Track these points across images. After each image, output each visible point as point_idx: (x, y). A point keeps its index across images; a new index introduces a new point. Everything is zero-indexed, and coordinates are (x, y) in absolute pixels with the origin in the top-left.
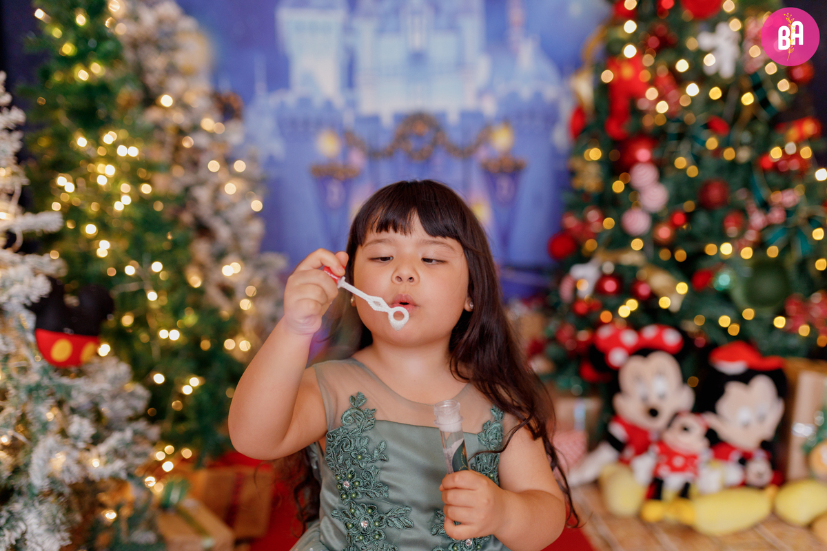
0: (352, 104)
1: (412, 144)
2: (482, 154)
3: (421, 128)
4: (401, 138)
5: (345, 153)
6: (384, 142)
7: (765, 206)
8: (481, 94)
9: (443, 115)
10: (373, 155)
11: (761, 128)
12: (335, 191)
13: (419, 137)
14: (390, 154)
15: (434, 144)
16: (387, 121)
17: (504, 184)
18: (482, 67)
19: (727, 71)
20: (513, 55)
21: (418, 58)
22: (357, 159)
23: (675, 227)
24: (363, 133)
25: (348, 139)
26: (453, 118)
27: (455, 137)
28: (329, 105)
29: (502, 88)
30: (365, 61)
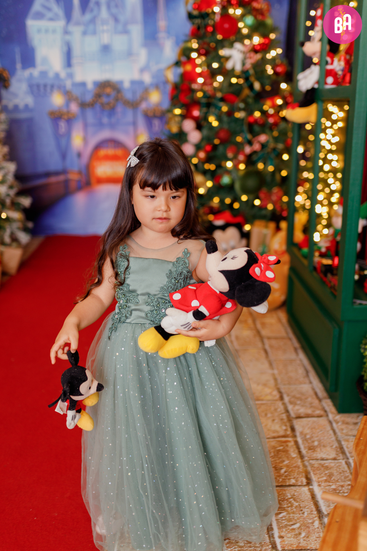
0: (70, 76)
1: (104, 100)
2: (144, 106)
3: (108, 90)
4: (98, 96)
5: (67, 104)
6: (89, 98)
7: (250, 143)
8: (142, 70)
9: (121, 82)
10: (83, 105)
11: (250, 101)
12: (63, 125)
13: (108, 95)
14: (92, 105)
15: (117, 100)
16: (90, 86)
17: (156, 123)
18: (143, 55)
19: (238, 68)
20: (160, 47)
21: (106, 49)
22: (74, 108)
23: (207, 152)
24: (77, 92)
25: (68, 95)
26: (127, 85)
27: (128, 96)
28: (57, 75)
29: (155, 68)
30: (76, 51)
